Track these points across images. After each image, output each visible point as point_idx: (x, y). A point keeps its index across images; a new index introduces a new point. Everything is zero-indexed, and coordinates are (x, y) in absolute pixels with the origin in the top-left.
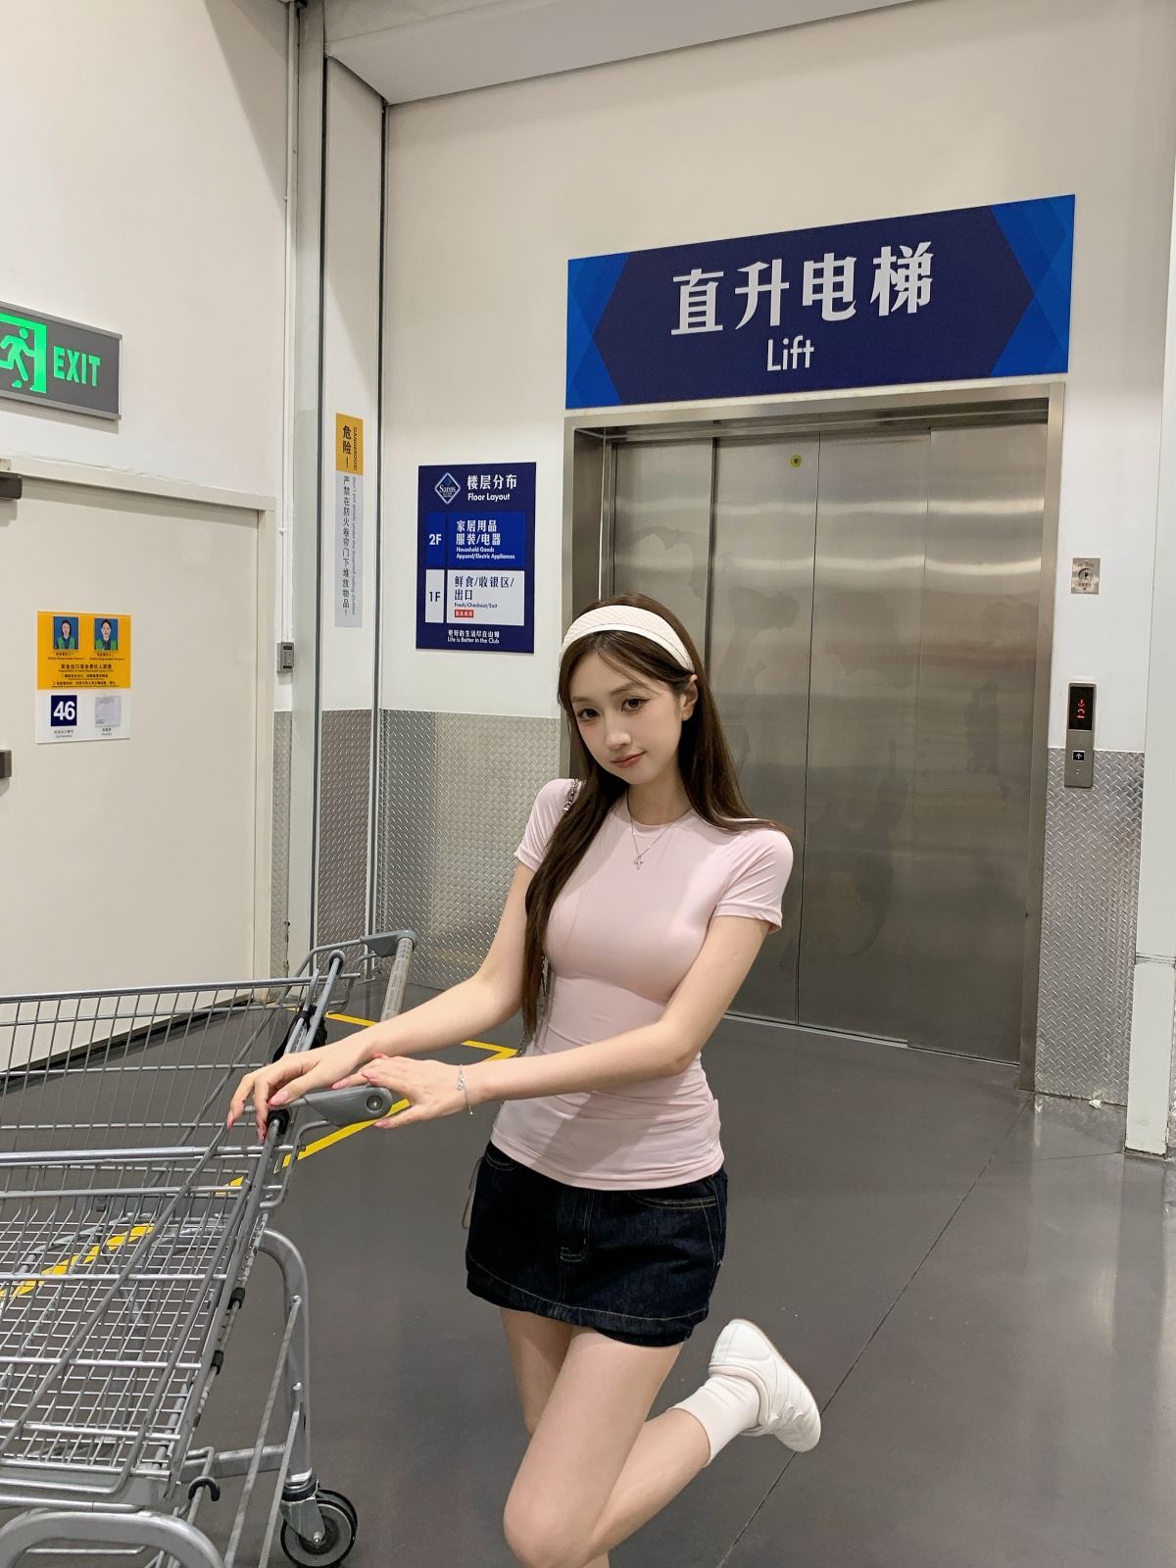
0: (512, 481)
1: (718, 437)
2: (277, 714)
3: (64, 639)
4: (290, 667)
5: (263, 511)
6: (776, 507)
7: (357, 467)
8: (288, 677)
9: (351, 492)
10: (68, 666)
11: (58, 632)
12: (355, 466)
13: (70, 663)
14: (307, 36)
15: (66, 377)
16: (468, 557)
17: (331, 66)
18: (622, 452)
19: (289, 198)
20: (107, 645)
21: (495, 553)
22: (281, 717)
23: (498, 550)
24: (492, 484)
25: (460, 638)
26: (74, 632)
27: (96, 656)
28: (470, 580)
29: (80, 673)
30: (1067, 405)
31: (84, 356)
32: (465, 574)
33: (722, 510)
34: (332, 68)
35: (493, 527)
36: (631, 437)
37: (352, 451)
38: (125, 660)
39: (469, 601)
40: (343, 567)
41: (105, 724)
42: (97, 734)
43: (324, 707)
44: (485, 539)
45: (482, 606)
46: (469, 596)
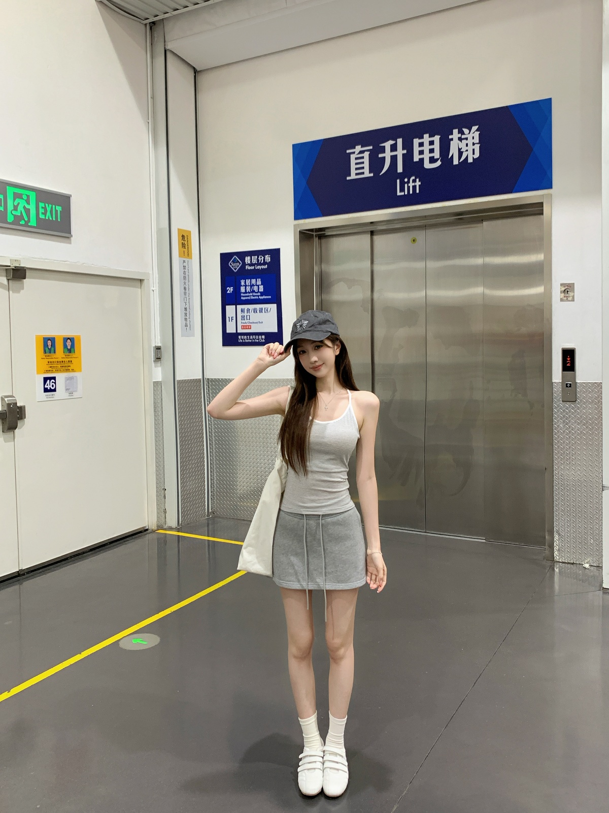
0: (268, 258)
1: (372, 230)
2: (154, 382)
3: (48, 348)
4: (160, 358)
5: (143, 280)
6: (404, 265)
7: (189, 255)
8: (159, 364)
9: (187, 268)
10: (51, 362)
11: (45, 345)
12: (188, 255)
13: (52, 360)
14: (156, 39)
15: (45, 217)
16: (247, 298)
17: (168, 54)
18: (323, 241)
19: (150, 121)
20: (70, 351)
22: (157, 384)
23: (262, 294)
24: (258, 260)
26: (53, 345)
27: (64, 356)
28: (248, 310)
29: (57, 365)
30: (553, 205)
31: (54, 206)
32: (245, 307)
33: (377, 268)
34: (169, 55)
35: (259, 282)
36: (328, 233)
37: (186, 247)
38: (79, 358)
39: (248, 321)
40: (184, 306)
41: (70, 390)
42: (66, 395)
43: (178, 378)
44: (255, 288)
45: (255, 323)
46: (248, 318)
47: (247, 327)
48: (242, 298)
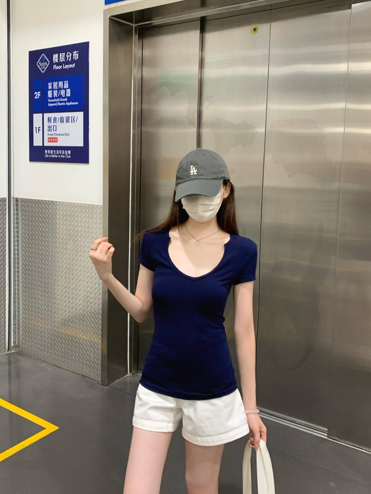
0: (76, 55)
1: (203, 16)
16: (54, 105)
21: (69, 101)
24: (66, 58)
25: (51, 155)
28: (55, 119)
32: (52, 115)
35: (66, 86)
39: (55, 132)
44: (62, 92)
45: (62, 135)
46: (55, 129)
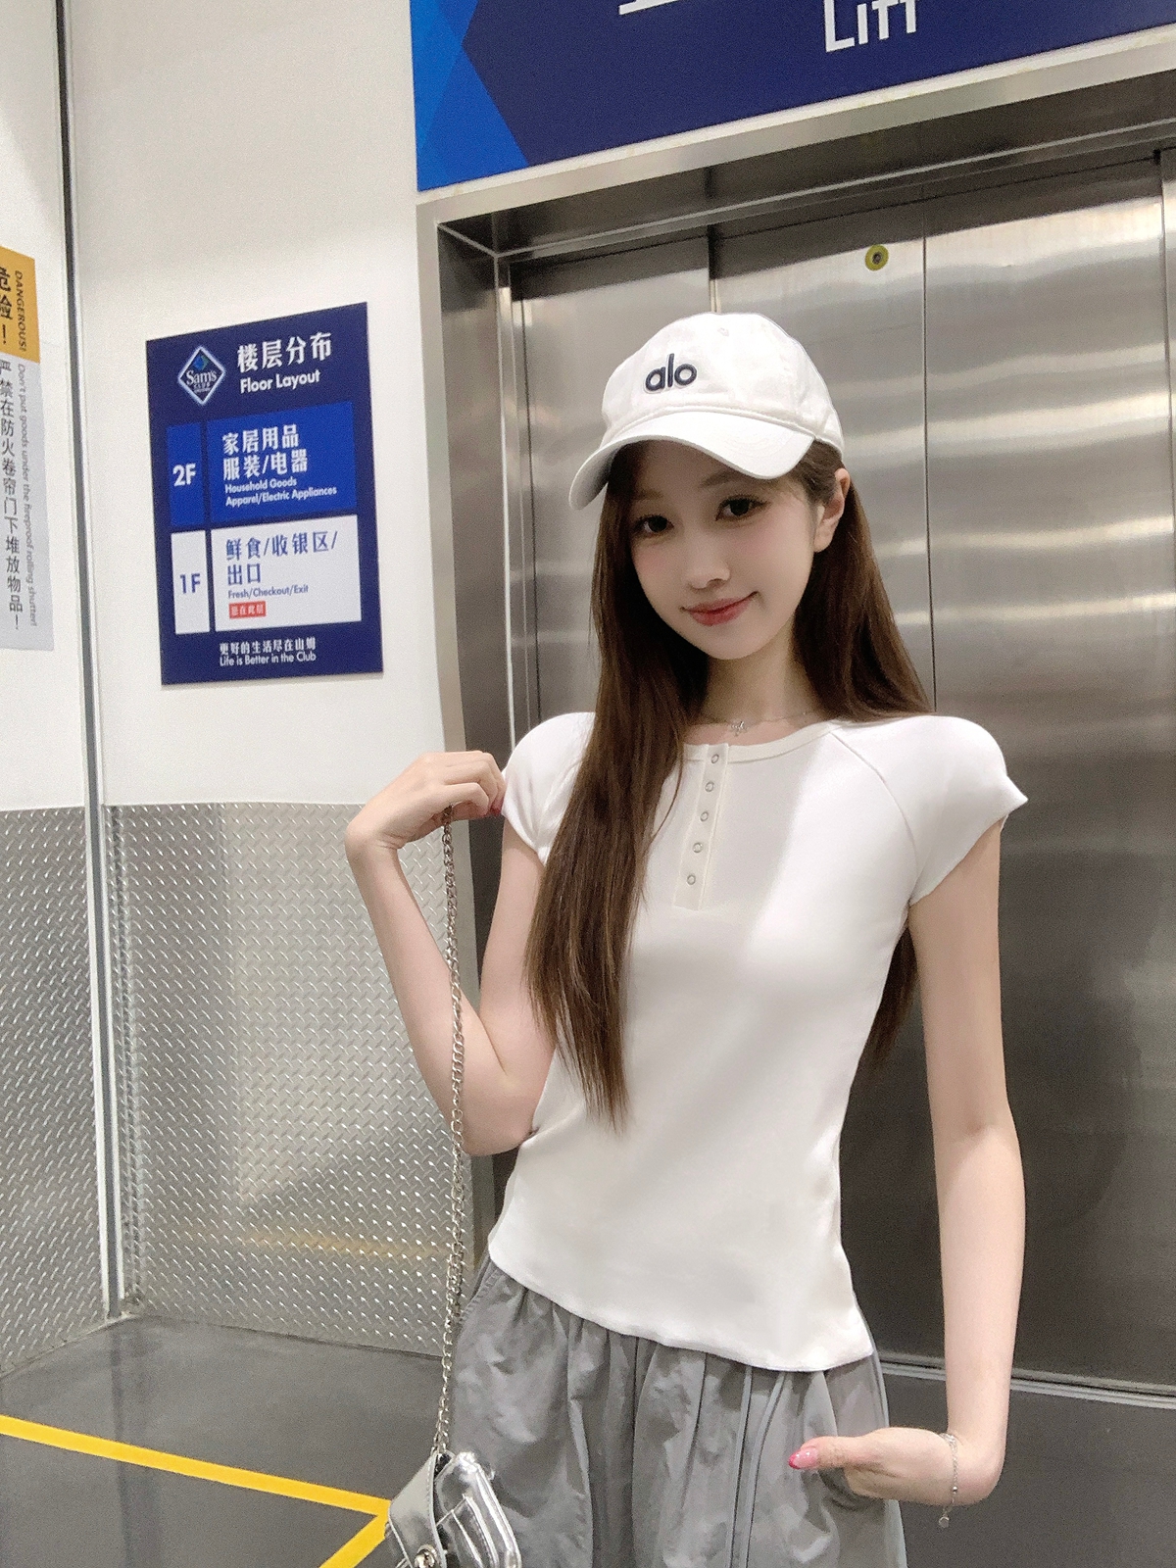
0: (322, 346)
1: (716, 222)
7: (26, 345)
9: (16, 390)
12: (23, 344)
16: (246, 500)
21: (301, 487)
23: (304, 481)
24: (285, 355)
25: (242, 656)
28: (254, 545)
32: (243, 534)
35: (291, 437)
37: (15, 313)
39: (254, 585)
40: (7, 532)
44: (278, 462)
45: (280, 592)
46: (254, 575)
47: (251, 609)
48: (230, 501)
